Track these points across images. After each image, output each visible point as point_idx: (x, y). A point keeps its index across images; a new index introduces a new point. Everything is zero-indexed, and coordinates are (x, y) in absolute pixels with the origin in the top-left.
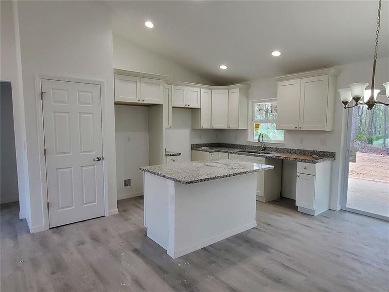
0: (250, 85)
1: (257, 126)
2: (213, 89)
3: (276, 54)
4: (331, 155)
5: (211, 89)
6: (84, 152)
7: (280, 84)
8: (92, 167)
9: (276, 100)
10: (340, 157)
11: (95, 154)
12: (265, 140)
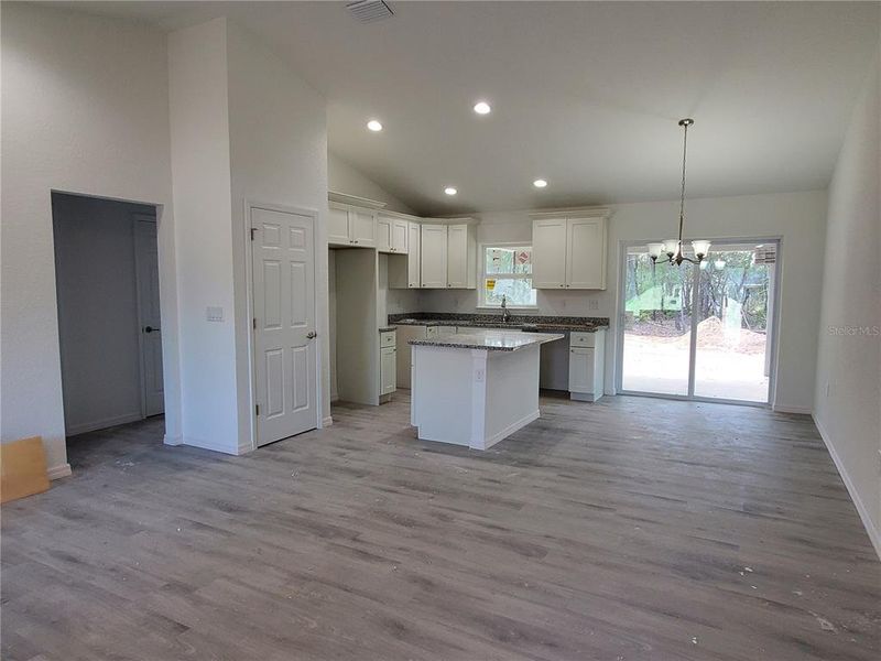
0: (480, 219)
1: (491, 284)
2: (425, 223)
3: (540, 184)
4: (605, 322)
5: (419, 222)
6: (296, 324)
7: (536, 223)
8: (302, 349)
9: (531, 245)
10: (614, 323)
11: (306, 328)
12: (508, 305)
